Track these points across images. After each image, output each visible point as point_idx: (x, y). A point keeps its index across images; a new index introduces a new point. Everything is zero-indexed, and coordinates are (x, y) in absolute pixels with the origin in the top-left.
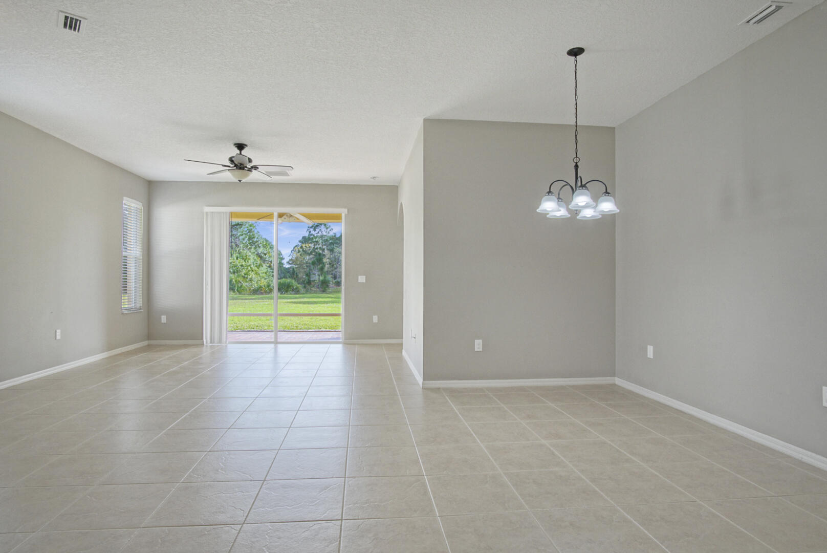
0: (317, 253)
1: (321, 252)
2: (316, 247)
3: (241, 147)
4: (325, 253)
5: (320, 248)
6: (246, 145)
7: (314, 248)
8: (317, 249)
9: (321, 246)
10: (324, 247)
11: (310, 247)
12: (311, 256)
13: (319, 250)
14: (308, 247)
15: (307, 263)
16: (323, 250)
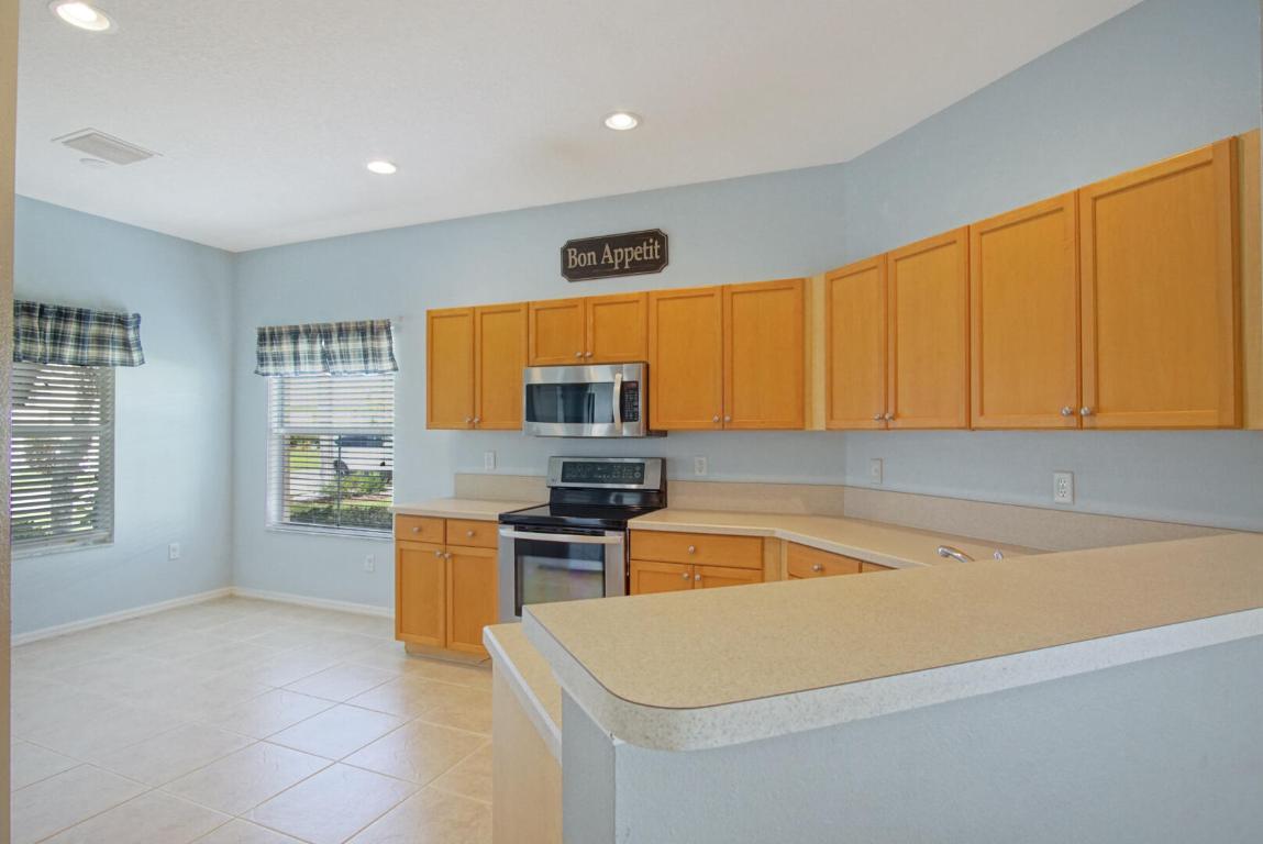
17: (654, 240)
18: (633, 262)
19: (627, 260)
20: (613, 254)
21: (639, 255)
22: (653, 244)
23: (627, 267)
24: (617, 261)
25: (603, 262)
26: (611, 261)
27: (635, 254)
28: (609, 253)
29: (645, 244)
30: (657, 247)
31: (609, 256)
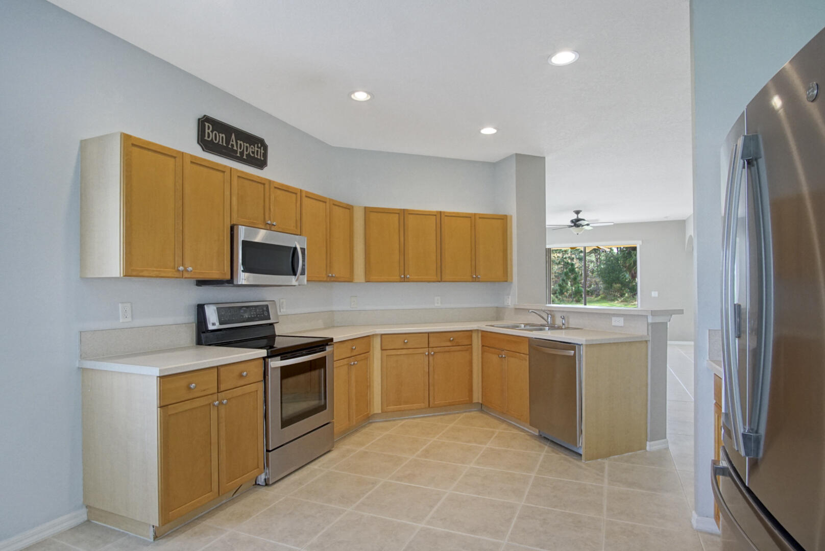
0: (565, 263)
1: (569, 261)
2: (564, 257)
3: (578, 212)
4: (574, 263)
5: (569, 257)
6: (581, 211)
7: (562, 257)
8: (566, 258)
9: (569, 255)
10: (573, 256)
11: (558, 257)
12: (560, 266)
13: (567, 259)
14: (556, 257)
15: (555, 273)
16: (572, 259)
17: (261, 146)
18: (248, 155)
19: (245, 153)
20: (237, 143)
21: (253, 153)
22: (260, 148)
23: (245, 157)
24: (239, 150)
25: (230, 146)
26: (235, 148)
27: (250, 150)
28: (234, 141)
29: (256, 145)
30: (262, 151)
31: (234, 143)
